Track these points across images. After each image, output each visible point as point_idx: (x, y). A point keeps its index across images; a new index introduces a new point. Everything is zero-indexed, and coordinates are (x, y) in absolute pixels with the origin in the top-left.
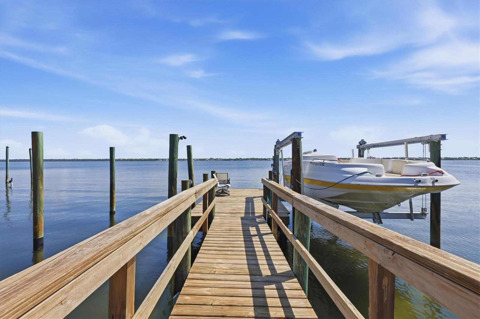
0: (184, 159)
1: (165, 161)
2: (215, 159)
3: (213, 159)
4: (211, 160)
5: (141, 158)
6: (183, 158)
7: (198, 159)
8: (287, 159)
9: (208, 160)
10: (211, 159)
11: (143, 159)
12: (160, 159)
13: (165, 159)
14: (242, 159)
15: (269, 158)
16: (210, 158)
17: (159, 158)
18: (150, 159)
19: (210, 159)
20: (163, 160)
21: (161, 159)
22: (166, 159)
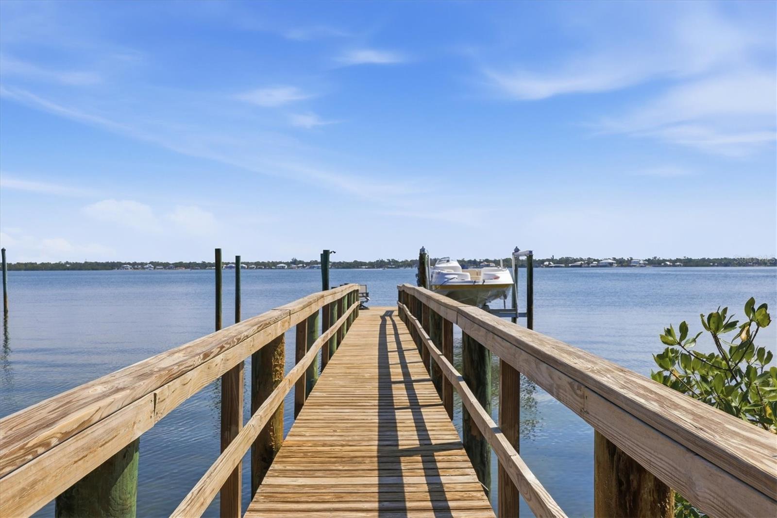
0: (204, 263)
1: (144, 269)
2: (307, 264)
3: (301, 262)
4: (294, 266)
5: (63, 262)
6: (199, 261)
7: (252, 263)
8: (547, 263)
9: (283, 268)
10: (295, 262)
11: (67, 263)
12: (125, 264)
13: (142, 264)
14: (397, 262)
15: (487, 261)
16: (290, 260)
17: (123, 262)
18: (91, 264)
19: (292, 263)
20: (134, 265)
21: (129, 264)
22: (146, 264)
